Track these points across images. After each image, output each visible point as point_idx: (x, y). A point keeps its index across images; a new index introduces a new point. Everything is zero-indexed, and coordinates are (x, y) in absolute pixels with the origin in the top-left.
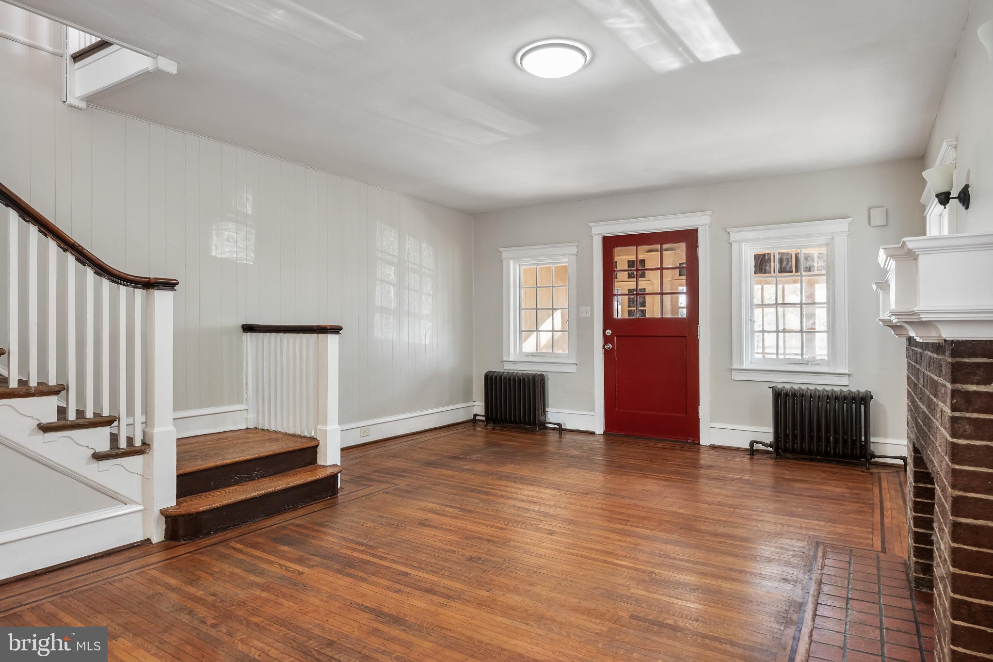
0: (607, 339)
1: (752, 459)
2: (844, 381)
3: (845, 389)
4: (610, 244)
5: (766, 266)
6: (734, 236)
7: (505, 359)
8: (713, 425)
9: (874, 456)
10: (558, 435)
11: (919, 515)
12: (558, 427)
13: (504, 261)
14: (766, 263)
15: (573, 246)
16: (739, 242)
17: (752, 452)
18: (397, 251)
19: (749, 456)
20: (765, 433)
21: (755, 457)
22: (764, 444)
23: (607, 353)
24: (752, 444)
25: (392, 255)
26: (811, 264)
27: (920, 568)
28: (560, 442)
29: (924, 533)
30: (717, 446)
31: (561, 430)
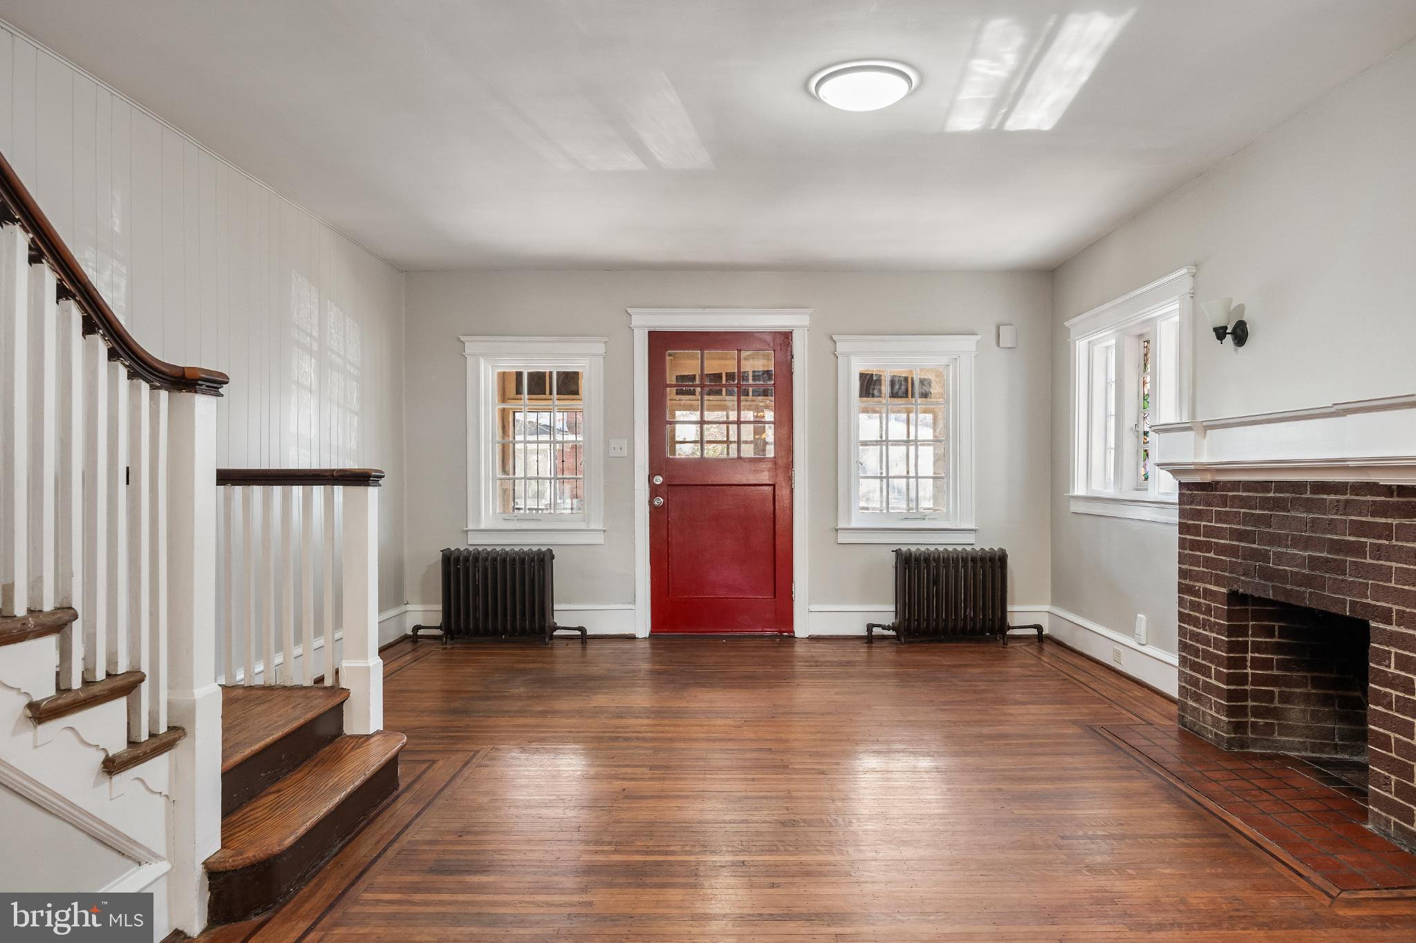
0: (654, 491)
1: (870, 648)
2: (969, 538)
3: (969, 548)
4: (661, 343)
5: (874, 389)
6: (841, 347)
7: (470, 527)
8: (813, 608)
9: (1010, 628)
10: (580, 645)
11: (1231, 671)
12: (579, 633)
13: (469, 359)
14: (874, 385)
15: (598, 342)
16: (847, 355)
17: (869, 639)
18: (317, 329)
19: (866, 645)
20: (884, 612)
21: (874, 645)
22: (884, 628)
23: (655, 513)
24: (870, 627)
25: (311, 336)
26: (928, 390)
27: (1231, 727)
28: (584, 655)
29: (1236, 689)
30: (819, 636)
31: (584, 638)
